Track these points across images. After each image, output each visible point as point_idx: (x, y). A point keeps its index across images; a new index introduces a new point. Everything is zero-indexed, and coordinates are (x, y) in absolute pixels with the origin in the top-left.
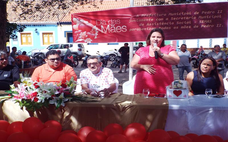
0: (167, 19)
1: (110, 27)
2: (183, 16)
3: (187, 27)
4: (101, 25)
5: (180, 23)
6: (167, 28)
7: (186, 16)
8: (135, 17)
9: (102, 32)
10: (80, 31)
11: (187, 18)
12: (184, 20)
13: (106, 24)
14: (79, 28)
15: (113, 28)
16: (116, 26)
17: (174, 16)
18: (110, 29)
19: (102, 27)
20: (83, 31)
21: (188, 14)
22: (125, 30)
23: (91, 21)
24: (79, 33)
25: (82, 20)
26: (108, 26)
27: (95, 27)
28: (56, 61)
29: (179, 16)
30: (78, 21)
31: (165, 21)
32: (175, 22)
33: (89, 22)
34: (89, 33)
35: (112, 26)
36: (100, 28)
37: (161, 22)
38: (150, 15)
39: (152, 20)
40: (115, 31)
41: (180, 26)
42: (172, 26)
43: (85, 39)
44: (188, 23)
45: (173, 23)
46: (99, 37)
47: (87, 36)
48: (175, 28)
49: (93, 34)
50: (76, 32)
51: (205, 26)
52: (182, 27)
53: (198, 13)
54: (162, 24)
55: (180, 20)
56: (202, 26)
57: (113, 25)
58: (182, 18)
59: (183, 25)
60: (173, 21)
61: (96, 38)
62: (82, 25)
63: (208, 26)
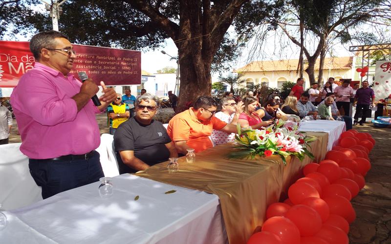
0: (95, 62)
1: (25, 65)
2: (109, 61)
4: (8, 61)
5: (107, 68)
6: (96, 72)
7: (111, 61)
11: (113, 63)
12: (109, 65)
13: (16, 61)
17: (101, 60)
18: (25, 69)
19: (10, 64)
21: (112, 58)
26: (22, 64)
29: (105, 60)
31: (93, 64)
32: (102, 66)
35: (28, 65)
36: (6, 65)
37: (90, 64)
38: (79, 55)
39: (81, 62)
41: (107, 70)
42: (100, 71)
44: (113, 68)
45: (101, 68)
48: (103, 72)
51: (126, 73)
52: (109, 72)
53: (120, 59)
54: (91, 67)
55: (106, 65)
56: (124, 72)
57: (30, 63)
58: (108, 63)
59: (109, 70)
60: (100, 65)
63: (129, 73)
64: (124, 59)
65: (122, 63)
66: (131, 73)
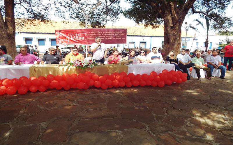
0: (102, 35)
1: (76, 37)
2: (109, 34)
3: (111, 39)
5: (108, 37)
7: (110, 34)
8: (88, 33)
9: (71, 39)
10: (60, 38)
11: (111, 35)
13: (73, 36)
14: (59, 37)
15: (77, 38)
16: (79, 37)
17: (105, 34)
19: (71, 37)
20: (61, 39)
22: (83, 39)
23: (66, 34)
24: (59, 40)
25: (61, 33)
26: (75, 37)
27: (68, 37)
28: (75, 51)
29: (107, 34)
30: (58, 34)
32: (106, 36)
33: (65, 34)
34: (65, 40)
36: (70, 37)
39: (96, 35)
40: (78, 39)
42: (105, 38)
43: (62, 43)
44: (111, 37)
45: (105, 37)
46: (70, 42)
47: (63, 41)
49: (67, 40)
50: (58, 39)
52: (109, 39)
53: (115, 33)
55: (108, 36)
56: (117, 38)
59: (109, 38)
61: (68, 42)
62: (61, 36)
63: (119, 38)
64: (117, 32)
65: (116, 34)
66: (121, 38)
